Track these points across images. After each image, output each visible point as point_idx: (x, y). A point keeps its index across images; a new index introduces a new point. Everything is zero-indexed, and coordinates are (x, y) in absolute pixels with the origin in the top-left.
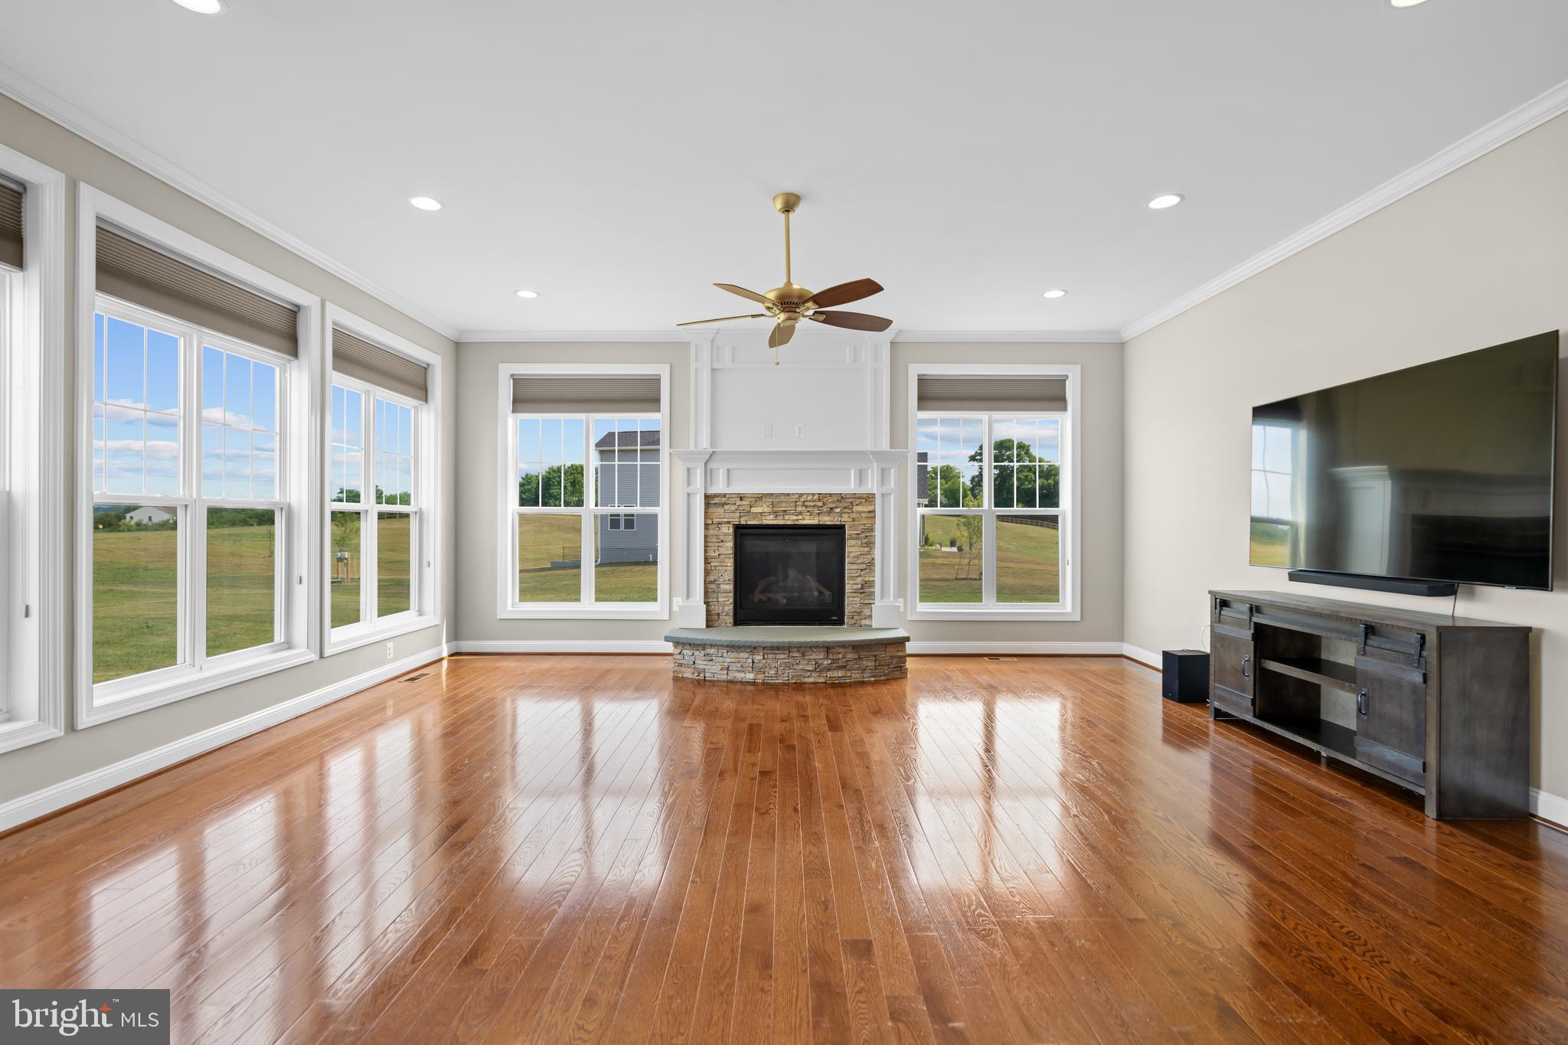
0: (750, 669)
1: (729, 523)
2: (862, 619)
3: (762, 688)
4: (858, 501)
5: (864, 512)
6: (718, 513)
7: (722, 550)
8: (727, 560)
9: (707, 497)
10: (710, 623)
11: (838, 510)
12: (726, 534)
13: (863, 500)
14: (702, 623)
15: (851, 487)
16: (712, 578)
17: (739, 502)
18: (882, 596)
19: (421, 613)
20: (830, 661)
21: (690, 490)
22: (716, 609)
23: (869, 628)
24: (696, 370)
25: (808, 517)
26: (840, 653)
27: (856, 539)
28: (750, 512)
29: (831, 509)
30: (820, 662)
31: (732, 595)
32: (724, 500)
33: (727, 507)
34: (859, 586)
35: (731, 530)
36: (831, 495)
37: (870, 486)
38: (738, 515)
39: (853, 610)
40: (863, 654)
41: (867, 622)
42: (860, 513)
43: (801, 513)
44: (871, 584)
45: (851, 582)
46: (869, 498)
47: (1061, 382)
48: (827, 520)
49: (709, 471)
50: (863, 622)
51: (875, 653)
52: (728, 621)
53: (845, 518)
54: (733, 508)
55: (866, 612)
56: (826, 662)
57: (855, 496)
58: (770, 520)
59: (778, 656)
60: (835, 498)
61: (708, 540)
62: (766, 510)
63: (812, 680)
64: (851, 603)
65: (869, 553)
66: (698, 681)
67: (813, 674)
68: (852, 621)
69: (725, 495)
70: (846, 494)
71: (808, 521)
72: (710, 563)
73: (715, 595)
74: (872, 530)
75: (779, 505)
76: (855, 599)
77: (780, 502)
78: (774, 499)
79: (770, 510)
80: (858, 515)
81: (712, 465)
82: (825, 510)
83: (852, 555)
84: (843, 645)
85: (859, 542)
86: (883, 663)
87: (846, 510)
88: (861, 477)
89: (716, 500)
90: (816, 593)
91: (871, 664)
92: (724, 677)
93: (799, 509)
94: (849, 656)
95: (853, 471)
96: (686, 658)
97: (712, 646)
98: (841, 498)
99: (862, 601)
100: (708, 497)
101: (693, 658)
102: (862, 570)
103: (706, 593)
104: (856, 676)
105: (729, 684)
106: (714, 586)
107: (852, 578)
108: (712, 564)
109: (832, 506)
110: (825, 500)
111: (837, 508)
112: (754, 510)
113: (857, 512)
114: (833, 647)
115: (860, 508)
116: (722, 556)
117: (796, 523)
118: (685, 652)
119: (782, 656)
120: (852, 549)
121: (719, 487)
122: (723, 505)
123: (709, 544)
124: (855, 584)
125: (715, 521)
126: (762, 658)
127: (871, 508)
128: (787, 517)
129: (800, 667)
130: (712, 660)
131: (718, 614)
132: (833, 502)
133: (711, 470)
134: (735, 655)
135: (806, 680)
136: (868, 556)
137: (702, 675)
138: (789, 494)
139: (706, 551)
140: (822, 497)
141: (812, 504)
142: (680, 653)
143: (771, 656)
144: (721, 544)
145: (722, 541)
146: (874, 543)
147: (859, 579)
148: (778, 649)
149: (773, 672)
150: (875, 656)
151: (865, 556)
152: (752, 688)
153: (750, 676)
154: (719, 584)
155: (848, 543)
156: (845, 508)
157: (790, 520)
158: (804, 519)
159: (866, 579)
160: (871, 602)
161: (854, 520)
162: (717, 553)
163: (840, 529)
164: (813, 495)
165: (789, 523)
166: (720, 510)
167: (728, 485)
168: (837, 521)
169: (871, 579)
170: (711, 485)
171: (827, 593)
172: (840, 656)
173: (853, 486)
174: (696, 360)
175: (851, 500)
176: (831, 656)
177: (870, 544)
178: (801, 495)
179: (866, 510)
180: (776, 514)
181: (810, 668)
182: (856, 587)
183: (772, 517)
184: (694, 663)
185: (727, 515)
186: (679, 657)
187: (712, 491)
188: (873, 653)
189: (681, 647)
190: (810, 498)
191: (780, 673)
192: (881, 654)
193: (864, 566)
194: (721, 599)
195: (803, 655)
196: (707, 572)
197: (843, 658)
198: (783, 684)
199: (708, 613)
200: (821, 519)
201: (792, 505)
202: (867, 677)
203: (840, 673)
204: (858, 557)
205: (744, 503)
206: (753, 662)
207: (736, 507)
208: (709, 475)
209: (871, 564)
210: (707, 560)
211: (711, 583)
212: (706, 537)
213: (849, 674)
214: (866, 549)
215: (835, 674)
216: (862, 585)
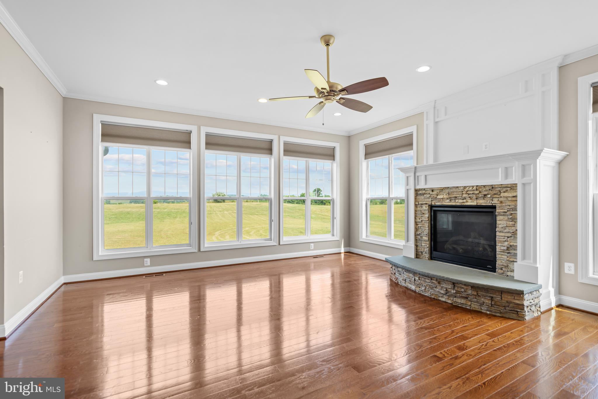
0: (413, 284)
1: (426, 204)
2: (509, 271)
3: (419, 296)
4: (504, 189)
5: (509, 197)
6: (421, 199)
7: (423, 219)
8: (425, 224)
10: (418, 256)
11: (489, 196)
12: (425, 210)
13: (508, 189)
14: (412, 255)
15: (499, 180)
16: (418, 233)
17: (431, 193)
18: (524, 258)
19: (333, 235)
20: (455, 292)
21: (407, 187)
22: (420, 249)
23: (512, 279)
25: (470, 201)
26: (463, 288)
27: (504, 215)
28: (436, 198)
29: (485, 195)
30: (449, 290)
31: (428, 243)
32: (424, 192)
33: (425, 195)
34: (505, 248)
35: (428, 208)
36: (484, 186)
37: (514, 179)
38: (430, 199)
39: (502, 264)
40: (480, 293)
42: (507, 197)
43: (465, 198)
44: (515, 248)
45: (500, 244)
46: (513, 187)
48: (482, 202)
49: (416, 177)
50: (510, 274)
51: (492, 295)
52: (426, 257)
53: (495, 202)
54: (428, 196)
55: (510, 265)
56: (453, 291)
57: (502, 186)
58: (447, 203)
60: (487, 188)
61: (417, 213)
62: (445, 197)
63: (443, 299)
64: (501, 259)
65: (514, 226)
66: (396, 284)
67: (444, 296)
68: (500, 271)
69: (424, 190)
70: (495, 185)
71: (470, 203)
72: (418, 225)
73: (420, 242)
74: (515, 209)
75: (453, 194)
76: (503, 256)
77: (453, 192)
78: (449, 191)
79: (447, 196)
80: (505, 199)
81: (417, 174)
82: (481, 196)
83: (500, 226)
84: (466, 284)
85: (506, 218)
86: (499, 304)
87: (495, 196)
88: (507, 173)
89: (420, 192)
90: (482, 249)
91: (488, 302)
92: (404, 285)
93: (464, 196)
94: (470, 292)
95: (500, 169)
98: (492, 187)
99: (508, 259)
100: (416, 191)
101: (395, 271)
102: (508, 237)
103: (416, 240)
104: (475, 306)
105: (406, 289)
106: (419, 237)
107: (501, 241)
108: (419, 225)
109: (486, 193)
110: (480, 190)
111: (489, 194)
112: (439, 197)
113: (504, 197)
114: (457, 283)
115: (506, 194)
116: (423, 222)
117: (463, 204)
119: (428, 281)
120: (501, 222)
121: (422, 185)
124: (502, 246)
125: (420, 203)
126: (418, 279)
127: (514, 194)
128: (457, 201)
129: (437, 290)
130: (400, 274)
131: (422, 252)
132: (486, 191)
133: (418, 176)
135: (440, 299)
136: (513, 228)
137: (397, 281)
138: (458, 187)
139: (415, 218)
140: (479, 188)
141: (471, 192)
145: (423, 214)
146: (517, 219)
147: (506, 243)
149: (423, 289)
150: (492, 297)
151: (510, 228)
152: (414, 294)
153: (414, 288)
154: (422, 236)
155: (498, 218)
156: (495, 194)
157: (459, 202)
158: (467, 202)
159: (512, 244)
160: (515, 260)
161: (501, 202)
162: (421, 220)
163: (492, 208)
164: (473, 187)
165: (458, 204)
166: (422, 197)
167: (426, 184)
168: (489, 203)
169: (515, 244)
170: (418, 184)
171: (490, 250)
172: (463, 290)
173: (500, 178)
174: (427, 120)
175: (499, 189)
176: (456, 288)
177: (514, 220)
178: (465, 187)
179: (511, 195)
180: (450, 199)
181: (442, 292)
182: (503, 248)
183: (448, 201)
184: (395, 274)
185: (426, 200)
186: (391, 269)
187: (418, 187)
188: (489, 295)
190: (471, 189)
191: (427, 290)
193: (510, 235)
194: (423, 244)
196: (416, 229)
197: (465, 291)
198: (429, 297)
199: (416, 251)
200: (478, 201)
201: (460, 193)
202: (484, 309)
203: (463, 301)
204: (506, 228)
205: (434, 193)
206: (415, 280)
207: (429, 195)
208: (416, 179)
209: (514, 234)
210: (416, 223)
211: (418, 235)
212: (416, 211)
213: (469, 303)
214: (511, 223)
215: (459, 301)
216: (508, 248)
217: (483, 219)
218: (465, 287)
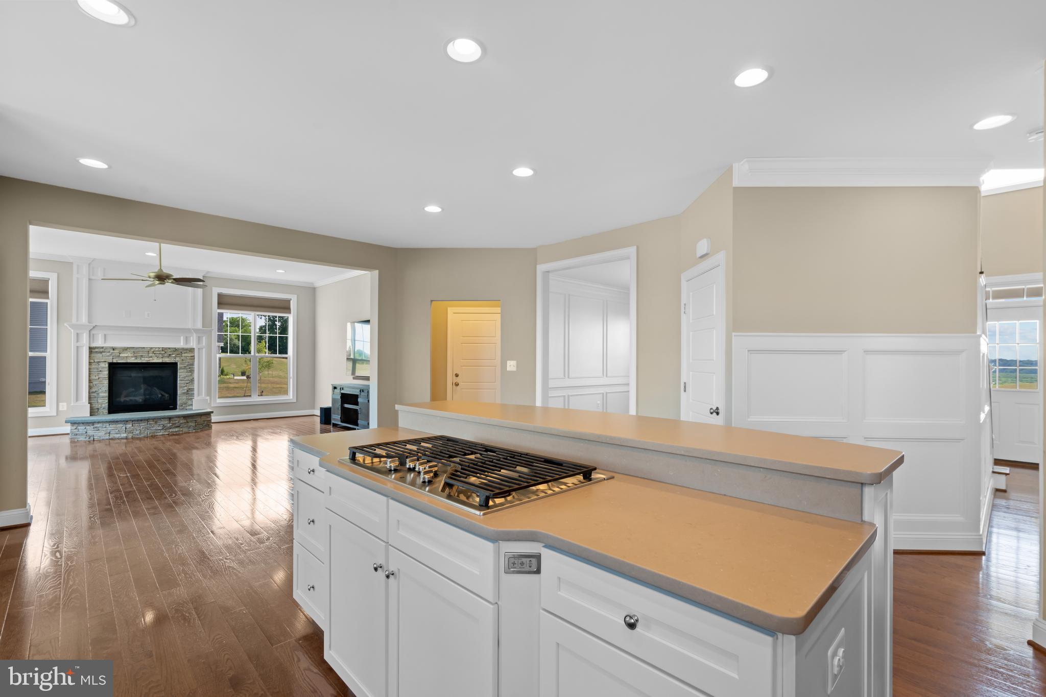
0: (124, 432)
1: (105, 362)
2: (185, 405)
3: (131, 440)
4: (185, 351)
6: (97, 358)
7: (101, 376)
8: (104, 381)
9: (90, 348)
10: (93, 413)
11: (174, 356)
12: (103, 368)
13: (188, 351)
14: (88, 413)
15: (181, 344)
16: (93, 390)
17: (112, 351)
18: (198, 395)
20: (171, 425)
21: (78, 344)
22: (96, 406)
23: (191, 409)
24: (78, 279)
26: (177, 420)
27: (184, 369)
28: (119, 356)
29: (170, 355)
30: (165, 425)
31: (107, 398)
32: (101, 350)
33: (104, 354)
34: (186, 391)
35: (107, 365)
36: (169, 348)
37: (192, 344)
38: (112, 357)
39: (182, 402)
41: (190, 407)
42: (186, 357)
43: (151, 357)
44: (192, 390)
45: (181, 389)
46: (191, 350)
47: (288, 301)
48: (167, 360)
49: (92, 335)
50: (188, 408)
52: (105, 412)
53: (178, 360)
54: (108, 354)
55: (190, 402)
56: (169, 425)
57: (183, 349)
58: (132, 360)
59: (141, 424)
60: (172, 350)
61: (91, 371)
62: (130, 355)
63: (161, 434)
64: (180, 399)
65: (191, 375)
66: (89, 442)
67: (162, 431)
68: (181, 407)
69: (103, 348)
70: (178, 348)
71: (156, 360)
72: (92, 382)
73: (96, 399)
74: (193, 364)
75: (138, 353)
76: (183, 397)
77: (139, 351)
78: (135, 350)
79: (132, 355)
81: (93, 332)
82: (166, 355)
83: (181, 376)
84: (179, 417)
85: (186, 370)
86: (199, 423)
87: (178, 356)
88: (187, 340)
89: (97, 350)
90: (160, 396)
91: (193, 424)
92: (108, 437)
93: (150, 355)
94: (182, 421)
95: (182, 337)
96: (80, 430)
97: (99, 422)
98: (176, 350)
99: (187, 398)
100: (91, 350)
101: (85, 430)
102: (187, 383)
103: (90, 398)
104: (185, 430)
105: (110, 441)
106: (95, 394)
107: (181, 387)
108: (94, 383)
109: (170, 353)
110: (166, 351)
111: (173, 354)
112: (122, 355)
113: (184, 356)
114: (173, 418)
115: (186, 355)
116: (101, 379)
117: (149, 362)
118: (79, 428)
119: (143, 424)
120: (181, 374)
121: (99, 343)
122: (101, 352)
123: (92, 373)
125: (96, 361)
126: (131, 426)
127: (192, 355)
128: (142, 359)
129: (154, 428)
130: (99, 430)
131: (98, 409)
132: (171, 352)
133: (93, 334)
134: (114, 426)
135: (158, 434)
136: (191, 377)
137: (92, 438)
138: (144, 348)
139: (89, 376)
140: (163, 349)
141: (158, 352)
142: (76, 429)
143: (137, 425)
144: (100, 373)
145: (100, 371)
146: (194, 371)
147: (185, 388)
148: (141, 420)
149: (138, 432)
150: (195, 421)
151: (189, 377)
152: (125, 441)
153: (124, 435)
154: (99, 393)
155: (179, 371)
156: (178, 354)
157: (144, 360)
158: (153, 359)
159: (189, 387)
160: (192, 398)
161: (183, 360)
162: (97, 377)
163: (174, 365)
164: (159, 348)
165: (144, 361)
166: (100, 355)
167: (105, 342)
168: (173, 361)
169: (192, 387)
170: (93, 342)
171: (167, 395)
172: (177, 422)
173: (182, 344)
174: (78, 273)
175: (181, 351)
176: (172, 422)
177: (192, 371)
178: (152, 348)
179: (189, 355)
180: (136, 357)
181: (160, 428)
182: (184, 391)
183: (133, 359)
184: (86, 432)
185: (104, 358)
186: (75, 430)
187: (94, 345)
188: (194, 419)
189: (77, 425)
190: (157, 350)
191: (142, 432)
192: (199, 420)
193: (188, 381)
194: (100, 401)
195: (156, 423)
196: (90, 388)
198: (144, 437)
199: (91, 408)
200: (163, 359)
201: (146, 353)
202: (191, 430)
203: (177, 429)
204: (185, 377)
205: (115, 351)
206: (126, 429)
207: (110, 354)
208: (91, 337)
209: (192, 381)
210: (90, 381)
211: (93, 392)
212: (90, 369)
213: (181, 429)
214: (189, 374)
215: (174, 430)
216: (187, 390)
217: (166, 373)
218: (179, 419)
